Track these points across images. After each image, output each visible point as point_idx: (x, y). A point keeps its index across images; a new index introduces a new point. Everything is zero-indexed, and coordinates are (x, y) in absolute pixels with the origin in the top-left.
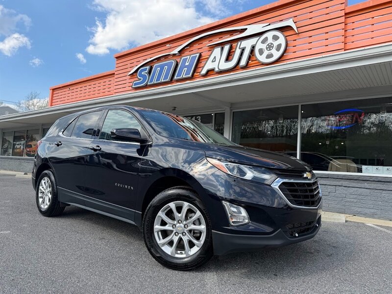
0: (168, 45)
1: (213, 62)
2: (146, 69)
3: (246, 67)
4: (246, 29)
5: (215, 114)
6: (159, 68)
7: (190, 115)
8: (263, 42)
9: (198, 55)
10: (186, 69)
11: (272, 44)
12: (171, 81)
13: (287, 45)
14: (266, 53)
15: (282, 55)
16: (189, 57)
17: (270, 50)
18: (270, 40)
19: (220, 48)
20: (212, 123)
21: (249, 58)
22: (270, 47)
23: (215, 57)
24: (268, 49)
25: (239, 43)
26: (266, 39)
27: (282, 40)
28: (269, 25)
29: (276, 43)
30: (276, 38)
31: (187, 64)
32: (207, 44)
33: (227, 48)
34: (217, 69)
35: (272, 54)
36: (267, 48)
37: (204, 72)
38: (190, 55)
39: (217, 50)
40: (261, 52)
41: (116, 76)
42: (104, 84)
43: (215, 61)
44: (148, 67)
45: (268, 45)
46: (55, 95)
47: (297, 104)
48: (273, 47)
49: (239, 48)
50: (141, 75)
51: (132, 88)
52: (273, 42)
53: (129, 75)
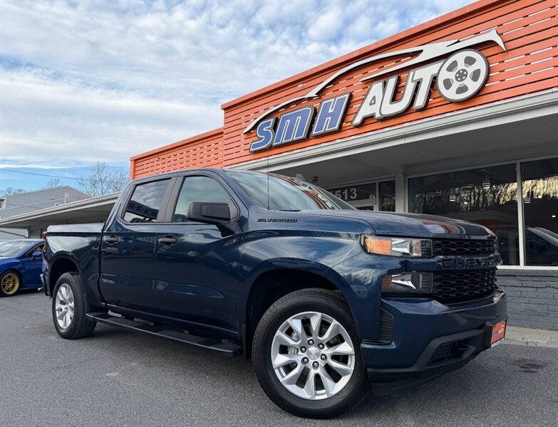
0: (301, 85)
1: (371, 104)
2: (268, 124)
3: (425, 108)
4: (421, 51)
5: (380, 183)
6: (289, 121)
8: (450, 69)
9: (347, 96)
10: (330, 118)
11: (464, 70)
12: (309, 137)
13: (489, 71)
14: (456, 85)
16: (333, 100)
17: (462, 80)
18: (461, 66)
19: (381, 83)
21: (429, 95)
22: (461, 75)
23: (374, 98)
24: (459, 79)
25: (412, 73)
26: (455, 64)
27: (480, 64)
28: (458, 42)
29: (471, 69)
30: (470, 61)
31: (331, 111)
32: (359, 78)
33: (392, 82)
34: (378, 116)
35: (465, 86)
36: (456, 78)
37: (358, 120)
38: (335, 97)
39: (377, 86)
40: (448, 84)
41: (225, 136)
43: (374, 103)
44: (272, 120)
45: (458, 72)
46: (137, 169)
47: (514, 162)
48: (466, 76)
49: (412, 81)
50: (262, 133)
51: (250, 152)
52: (466, 68)
53: (244, 134)
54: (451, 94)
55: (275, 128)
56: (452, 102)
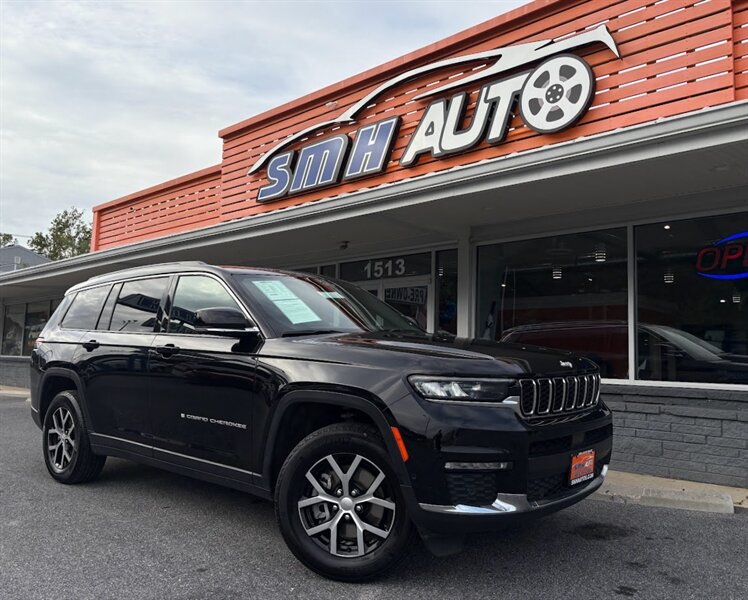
0: (330, 103)
1: (427, 134)
4: (500, 56)
5: (437, 252)
6: (312, 156)
7: (382, 257)
8: (539, 84)
9: (394, 120)
10: (370, 153)
11: (559, 86)
12: (340, 181)
13: (594, 86)
14: (546, 108)
15: (585, 111)
16: (374, 126)
17: (555, 101)
18: (555, 79)
19: (442, 103)
20: (430, 273)
21: (509, 122)
22: (554, 94)
23: (432, 124)
24: (551, 99)
25: (485, 89)
26: (545, 76)
27: (582, 77)
28: (552, 42)
29: (568, 85)
30: (567, 72)
31: (371, 143)
32: (413, 94)
33: (457, 102)
34: (437, 151)
35: (560, 110)
36: (548, 98)
37: (408, 157)
38: (378, 123)
39: (437, 108)
40: (535, 106)
41: (224, 178)
42: (202, 195)
43: (432, 132)
44: (289, 154)
45: (550, 89)
46: (103, 224)
47: (623, 225)
48: (561, 94)
49: (486, 101)
50: (275, 173)
51: (257, 201)
52: (561, 83)
53: (250, 174)
54: (539, 121)
55: (293, 166)
56: (541, 134)
